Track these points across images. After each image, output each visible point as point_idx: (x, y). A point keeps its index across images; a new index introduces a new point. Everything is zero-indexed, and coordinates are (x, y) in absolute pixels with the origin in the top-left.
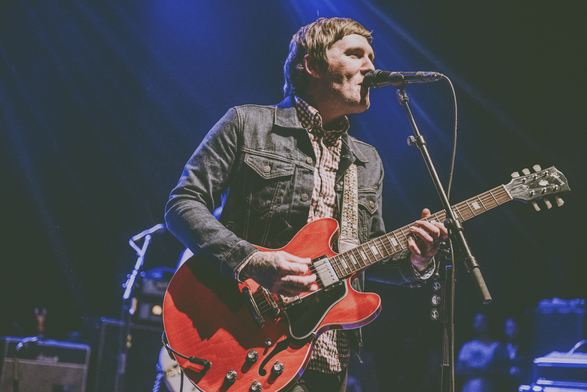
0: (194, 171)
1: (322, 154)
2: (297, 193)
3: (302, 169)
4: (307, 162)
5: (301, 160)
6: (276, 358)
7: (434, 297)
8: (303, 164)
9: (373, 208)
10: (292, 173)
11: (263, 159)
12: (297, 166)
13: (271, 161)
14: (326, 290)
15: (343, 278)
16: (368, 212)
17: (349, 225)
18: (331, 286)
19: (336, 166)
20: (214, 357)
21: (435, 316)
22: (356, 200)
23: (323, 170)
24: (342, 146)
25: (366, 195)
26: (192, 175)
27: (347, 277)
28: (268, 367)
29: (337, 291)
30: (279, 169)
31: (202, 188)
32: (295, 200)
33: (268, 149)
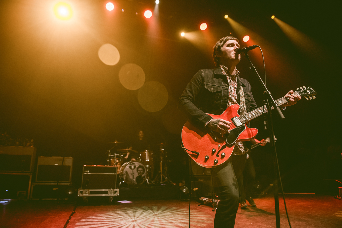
0: (188, 90)
1: (231, 83)
2: (223, 97)
3: (224, 89)
4: (226, 86)
5: (224, 86)
6: (222, 151)
7: (265, 122)
8: (224, 87)
9: (250, 99)
10: (221, 90)
11: (211, 86)
12: (222, 87)
13: (214, 86)
14: (238, 128)
15: (244, 124)
16: (248, 101)
17: (243, 106)
18: (240, 126)
19: (236, 87)
20: (200, 151)
21: (266, 129)
22: (244, 97)
23: (232, 88)
24: (237, 80)
25: (247, 95)
26: (188, 92)
27: (245, 123)
28: (220, 154)
29: (242, 128)
30: (216, 89)
31: (191, 95)
32: (223, 99)
33: (212, 82)
